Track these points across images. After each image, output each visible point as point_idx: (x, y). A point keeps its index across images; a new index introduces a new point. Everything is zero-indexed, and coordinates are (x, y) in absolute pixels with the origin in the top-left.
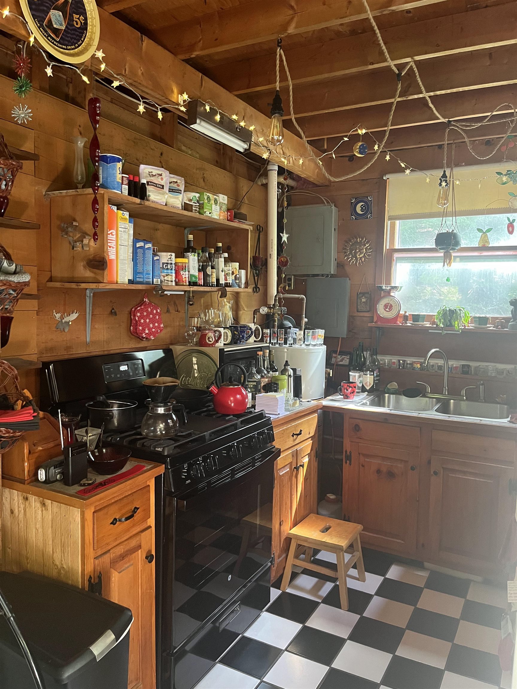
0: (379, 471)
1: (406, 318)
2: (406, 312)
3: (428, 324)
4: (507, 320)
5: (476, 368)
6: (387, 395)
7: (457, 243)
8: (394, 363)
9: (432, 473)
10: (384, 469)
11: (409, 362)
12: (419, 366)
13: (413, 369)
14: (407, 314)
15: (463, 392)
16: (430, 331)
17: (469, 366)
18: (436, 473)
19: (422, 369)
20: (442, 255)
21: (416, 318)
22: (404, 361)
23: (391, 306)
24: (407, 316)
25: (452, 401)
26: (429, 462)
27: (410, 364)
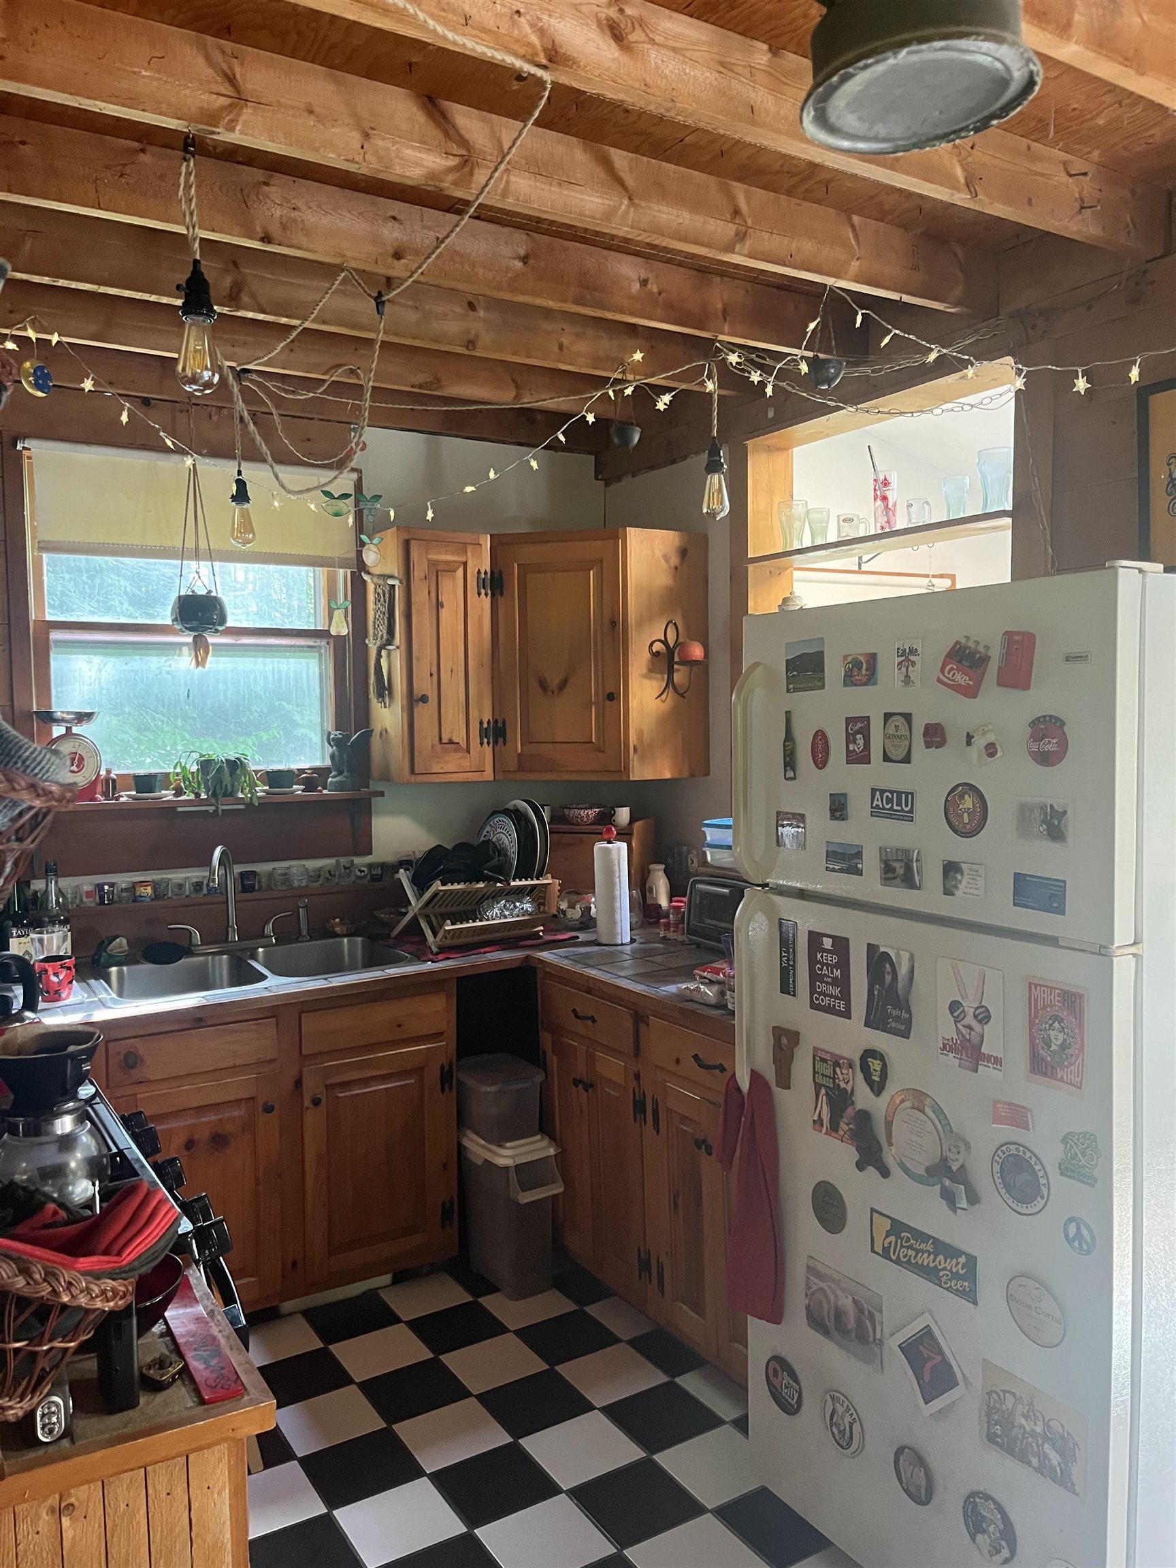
0: (190, 1144)
1: (111, 785)
2: (109, 772)
3: (168, 795)
4: (322, 772)
5: (270, 875)
6: (114, 969)
7: (222, 619)
8: (88, 894)
9: (307, 1102)
10: (203, 1135)
11: (124, 886)
12: (149, 890)
13: (135, 901)
14: (113, 775)
15: (269, 929)
16: (180, 809)
17: (254, 873)
18: (316, 1102)
19: (157, 896)
20: (190, 640)
21: (145, 783)
22: (112, 885)
23: (81, 759)
24: (114, 781)
25: (261, 950)
26: (298, 1083)
27: (126, 890)
